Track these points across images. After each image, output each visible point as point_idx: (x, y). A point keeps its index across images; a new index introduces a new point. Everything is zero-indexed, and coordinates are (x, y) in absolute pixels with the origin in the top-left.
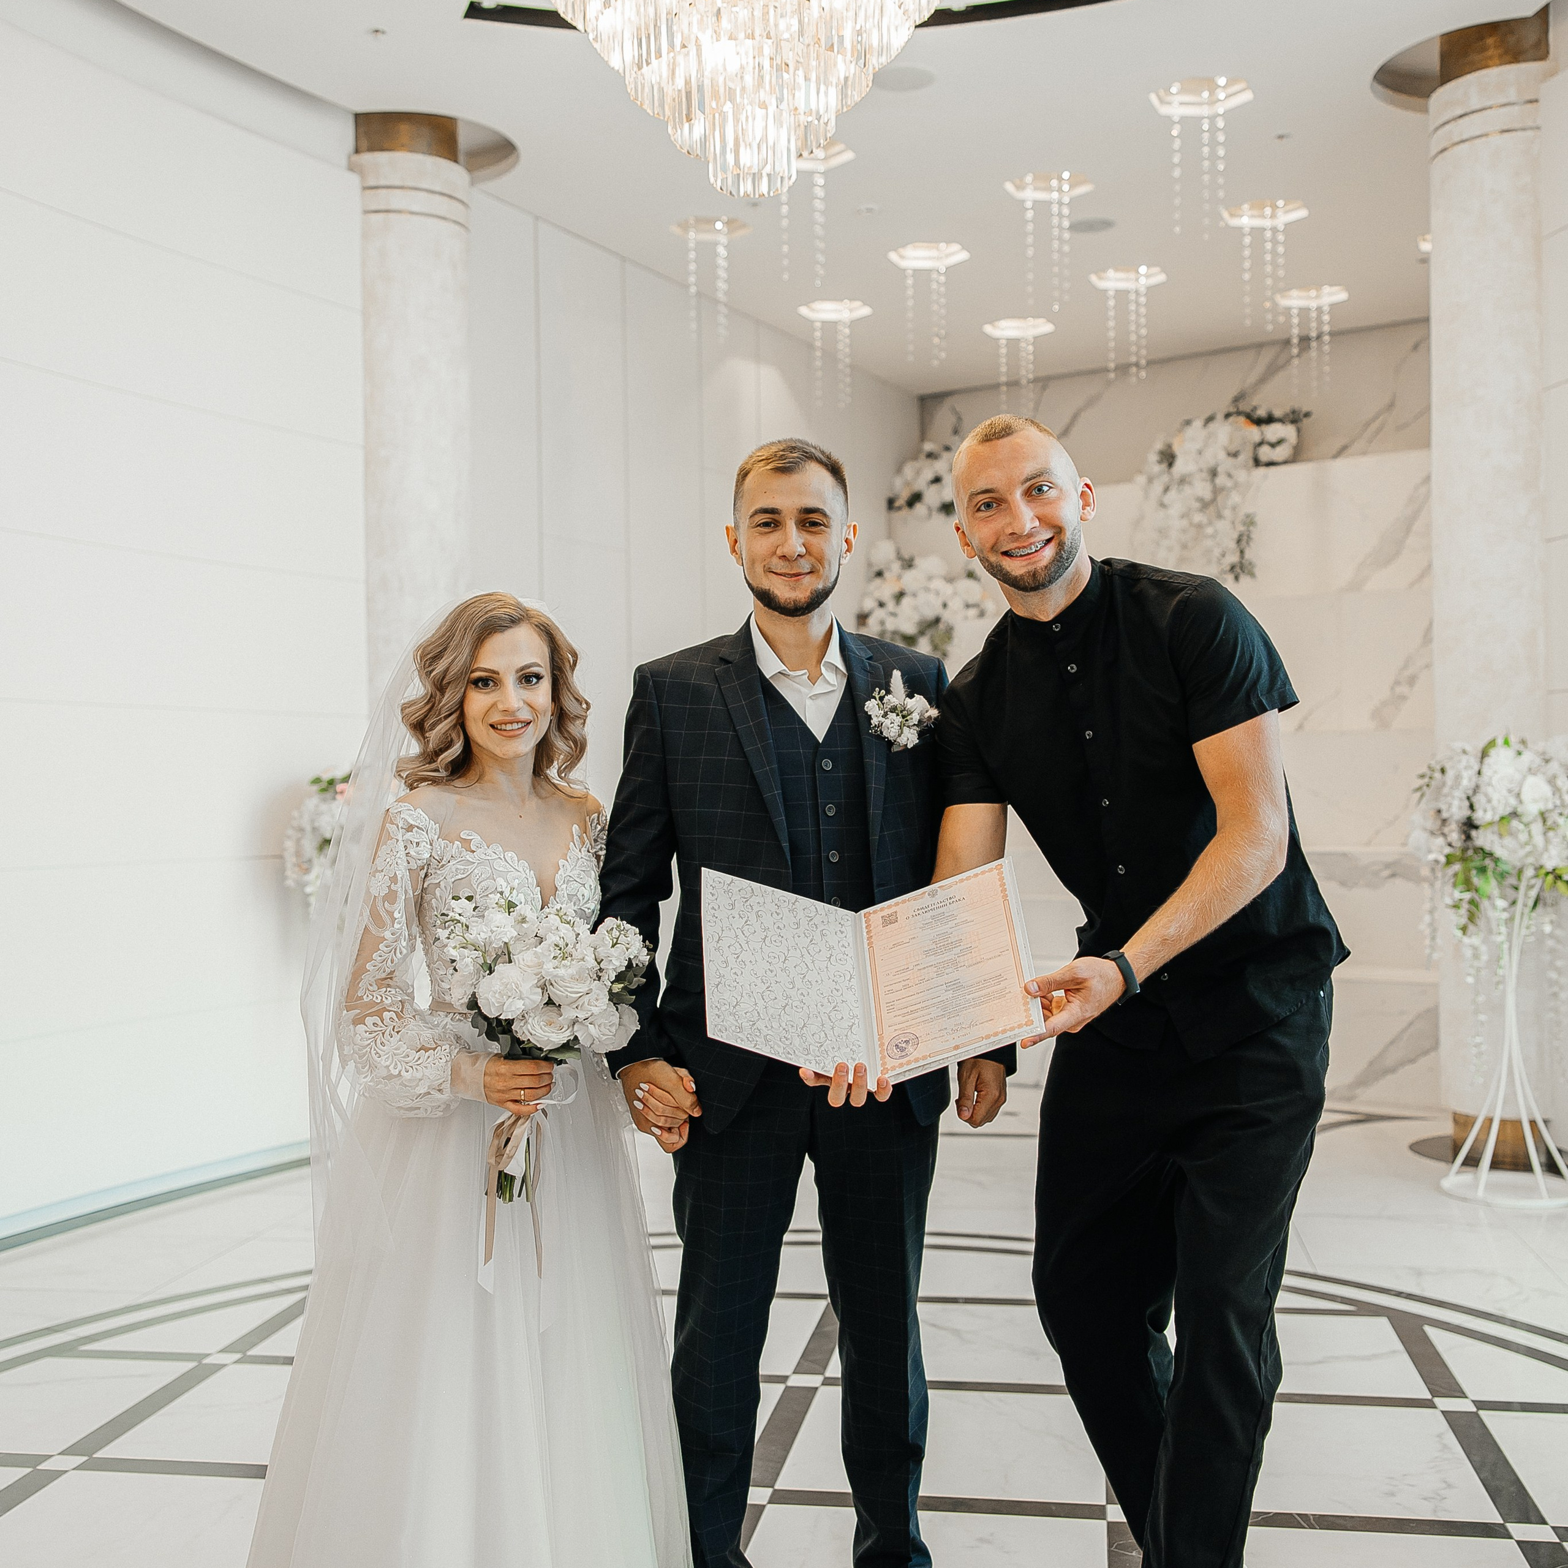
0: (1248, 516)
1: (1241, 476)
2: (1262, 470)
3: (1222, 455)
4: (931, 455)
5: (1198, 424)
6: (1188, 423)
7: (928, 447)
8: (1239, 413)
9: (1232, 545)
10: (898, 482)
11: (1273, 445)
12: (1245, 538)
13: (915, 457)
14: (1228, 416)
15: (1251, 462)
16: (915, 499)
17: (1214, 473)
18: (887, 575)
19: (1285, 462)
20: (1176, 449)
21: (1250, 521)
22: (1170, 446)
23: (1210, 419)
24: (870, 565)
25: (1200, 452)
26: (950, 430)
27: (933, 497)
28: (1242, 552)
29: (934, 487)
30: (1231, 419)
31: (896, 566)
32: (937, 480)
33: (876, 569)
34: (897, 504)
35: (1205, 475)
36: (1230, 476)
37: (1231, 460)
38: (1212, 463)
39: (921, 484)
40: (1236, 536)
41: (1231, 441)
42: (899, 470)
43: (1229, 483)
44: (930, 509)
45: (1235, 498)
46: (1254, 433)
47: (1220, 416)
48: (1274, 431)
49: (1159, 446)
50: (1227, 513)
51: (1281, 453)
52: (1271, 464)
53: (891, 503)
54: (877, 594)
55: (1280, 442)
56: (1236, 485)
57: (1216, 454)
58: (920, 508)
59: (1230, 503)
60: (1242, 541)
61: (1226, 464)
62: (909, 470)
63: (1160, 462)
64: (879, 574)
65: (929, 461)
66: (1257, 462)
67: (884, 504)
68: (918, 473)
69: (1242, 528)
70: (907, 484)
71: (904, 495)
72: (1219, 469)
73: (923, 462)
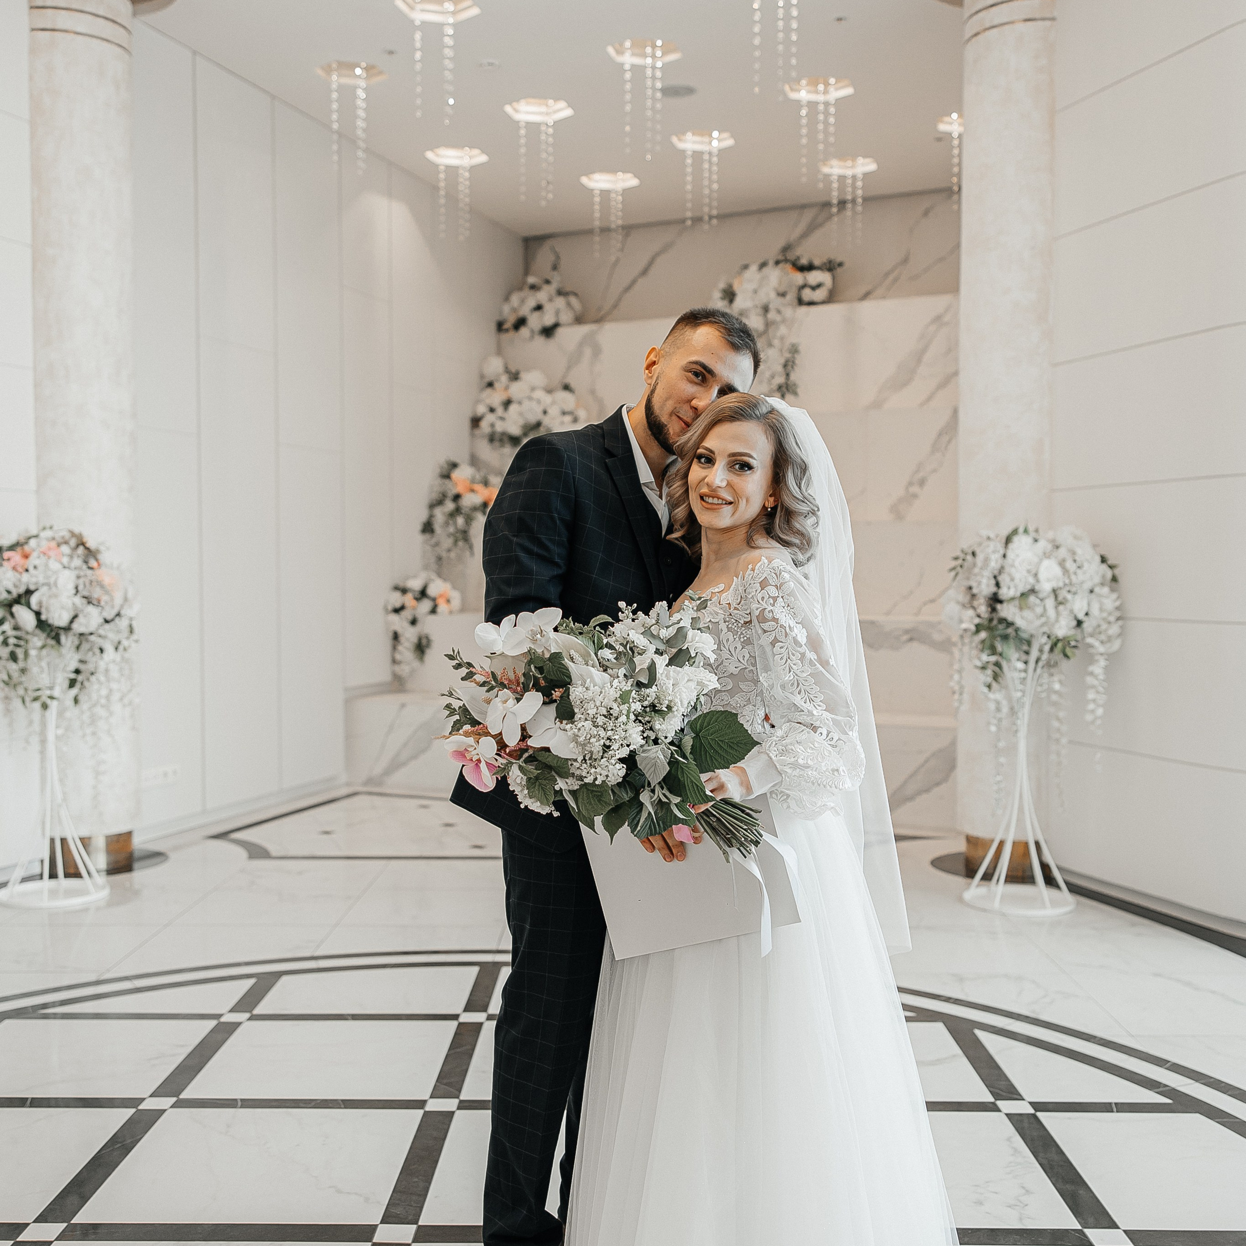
0: (793, 345)
1: (788, 312)
2: (804, 309)
3: (773, 295)
4: (533, 287)
5: (754, 268)
6: (746, 267)
7: (531, 280)
8: (786, 261)
9: (779, 369)
10: (506, 309)
11: (814, 288)
12: (790, 363)
13: (520, 289)
14: (777, 263)
15: (796, 301)
16: (521, 323)
17: (766, 309)
18: (496, 385)
19: (823, 302)
20: (736, 288)
21: (794, 350)
22: (730, 286)
23: (763, 265)
24: (482, 376)
25: (755, 292)
26: (549, 266)
27: (535, 322)
28: (788, 375)
29: (537, 314)
30: (781, 265)
31: (504, 379)
32: (539, 308)
33: (487, 380)
34: (506, 326)
35: (759, 310)
36: (779, 312)
37: (780, 300)
38: (764, 300)
39: (525, 311)
40: (782, 361)
41: (780, 283)
42: (507, 299)
43: (778, 318)
44: (532, 331)
45: (783, 330)
46: (799, 278)
47: (771, 263)
48: (814, 277)
49: (722, 285)
50: (776, 342)
51: (820, 295)
52: (811, 303)
53: (500, 326)
54: (488, 401)
55: (819, 286)
56: (784, 321)
57: (768, 294)
58: (524, 331)
59: (779, 334)
60: (788, 366)
61: (776, 302)
62: (515, 299)
63: (723, 299)
64: (490, 385)
65: (532, 292)
66: (801, 302)
67: (493, 327)
68: (523, 301)
69: (788, 355)
70: (514, 310)
71: (511, 320)
72: (771, 306)
73: (526, 292)
